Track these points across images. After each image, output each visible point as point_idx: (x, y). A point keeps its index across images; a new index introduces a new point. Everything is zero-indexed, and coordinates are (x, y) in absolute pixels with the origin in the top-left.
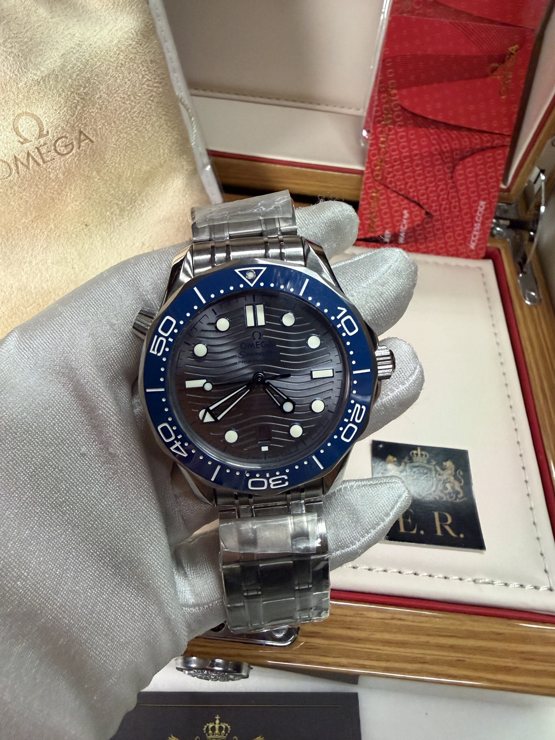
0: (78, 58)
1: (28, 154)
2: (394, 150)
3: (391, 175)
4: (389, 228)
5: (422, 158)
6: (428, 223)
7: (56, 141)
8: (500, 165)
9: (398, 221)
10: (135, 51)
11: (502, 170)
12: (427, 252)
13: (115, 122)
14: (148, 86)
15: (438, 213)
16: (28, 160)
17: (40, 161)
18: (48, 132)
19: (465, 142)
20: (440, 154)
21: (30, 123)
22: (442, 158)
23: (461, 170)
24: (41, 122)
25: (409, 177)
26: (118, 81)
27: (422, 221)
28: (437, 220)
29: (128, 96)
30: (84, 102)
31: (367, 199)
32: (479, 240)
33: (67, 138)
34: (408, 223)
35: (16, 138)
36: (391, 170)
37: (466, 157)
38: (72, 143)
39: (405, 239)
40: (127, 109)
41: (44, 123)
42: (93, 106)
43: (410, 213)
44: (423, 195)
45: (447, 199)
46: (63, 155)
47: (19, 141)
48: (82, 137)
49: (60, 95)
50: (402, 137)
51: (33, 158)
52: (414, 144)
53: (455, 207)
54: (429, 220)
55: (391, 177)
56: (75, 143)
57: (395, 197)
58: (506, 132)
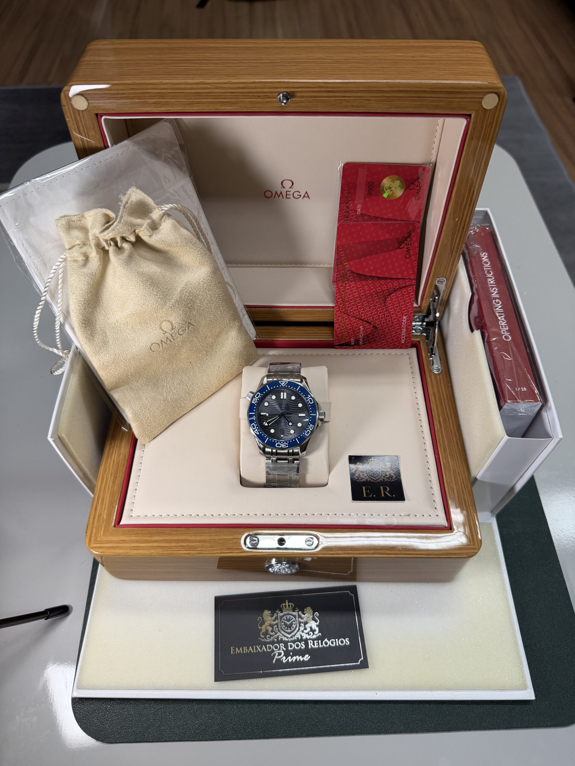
0: (186, 291)
1: (167, 338)
2: (350, 295)
3: (350, 308)
4: (353, 337)
5: (366, 297)
6: (375, 332)
7: (180, 329)
8: (412, 295)
9: (358, 333)
10: (211, 281)
11: (413, 298)
12: (377, 347)
13: (204, 315)
14: (218, 294)
15: (380, 325)
16: (167, 340)
17: (172, 340)
18: (175, 327)
19: (390, 285)
20: (376, 293)
21: (167, 324)
22: (378, 296)
23: (389, 301)
24: (173, 323)
25: (360, 308)
26: (204, 296)
27: (372, 331)
28: (380, 330)
29: (209, 302)
30: (190, 310)
31: (338, 322)
32: (406, 337)
33: (183, 327)
34: (363, 333)
35: (162, 332)
36: (349, 305)
37: (391, 293)
38: (186, 329)
39: (363, 342)
40: (209, 307)
41: (174, 323)
42: (194, 310)
43: (364, 327)
44: (370, 316)
45: (384, 317)
46: (181, 335)
47: (163, 333)
48: (190, 325)
49: (180, 310)
50: (353, 287)
51: (169, 339)
52: (361, 290)
53: (389, 321)
54: (376, 330)
55: (351, 309)
56: (187, 328)
57: (354, 320)
58: (413, 277)
